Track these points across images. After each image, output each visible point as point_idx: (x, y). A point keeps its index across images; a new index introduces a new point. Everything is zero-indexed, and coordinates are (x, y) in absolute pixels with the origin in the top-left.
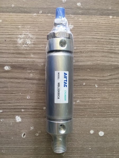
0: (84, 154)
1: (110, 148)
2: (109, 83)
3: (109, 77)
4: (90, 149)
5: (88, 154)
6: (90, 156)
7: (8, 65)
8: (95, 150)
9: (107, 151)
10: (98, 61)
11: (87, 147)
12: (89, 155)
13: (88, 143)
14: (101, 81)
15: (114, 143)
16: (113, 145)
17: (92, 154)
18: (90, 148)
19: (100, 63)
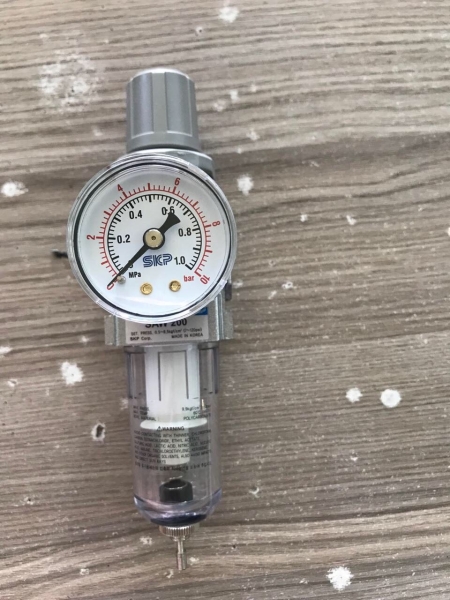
0: (335, 483)
1: (432, 449)
2: (395, 203)
3: (395, 181)
4: (355, 459)
5: (350, 480)
6: (359, 487)
7: (14, 179)
8: (373, 464)
9: (420, 463)
10: (343, 126)
11: (341, 456)
12: (352, 484)
13: (346, 439)
14: (366, 200)
15: (443, 431)
16: (440, 436)
17: (363, 479)
18: (355, 455)
19: (353, 134)
